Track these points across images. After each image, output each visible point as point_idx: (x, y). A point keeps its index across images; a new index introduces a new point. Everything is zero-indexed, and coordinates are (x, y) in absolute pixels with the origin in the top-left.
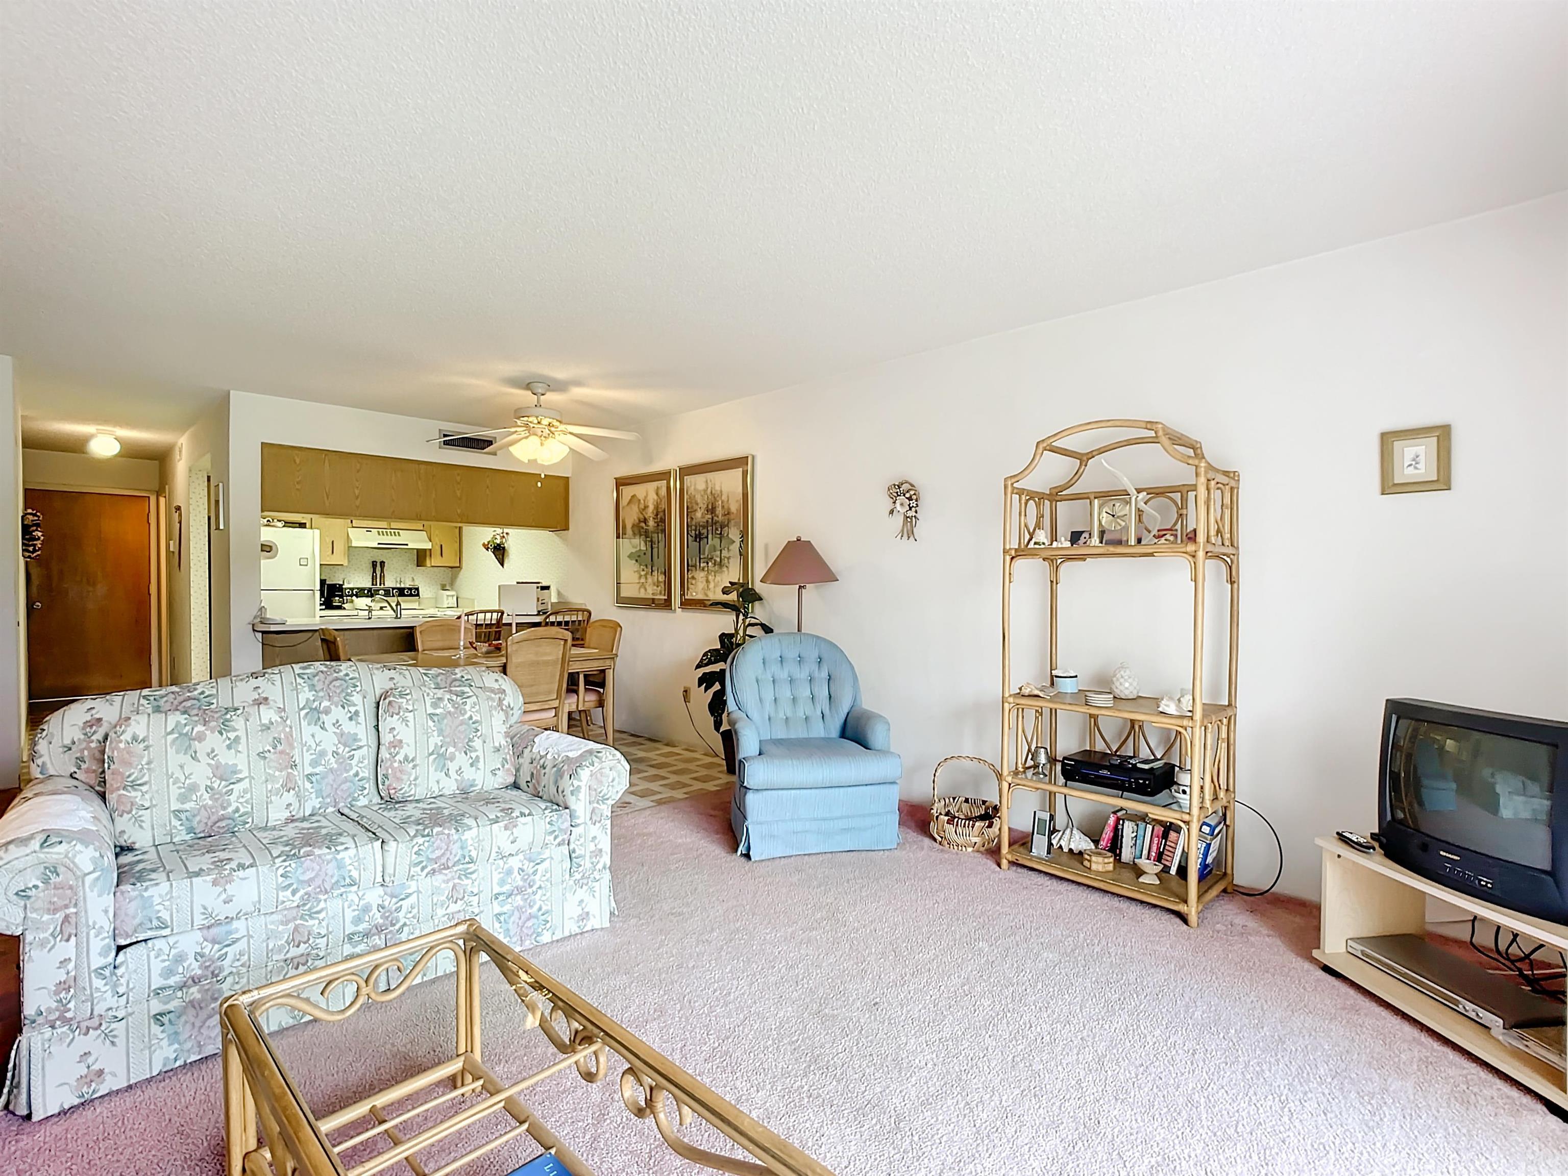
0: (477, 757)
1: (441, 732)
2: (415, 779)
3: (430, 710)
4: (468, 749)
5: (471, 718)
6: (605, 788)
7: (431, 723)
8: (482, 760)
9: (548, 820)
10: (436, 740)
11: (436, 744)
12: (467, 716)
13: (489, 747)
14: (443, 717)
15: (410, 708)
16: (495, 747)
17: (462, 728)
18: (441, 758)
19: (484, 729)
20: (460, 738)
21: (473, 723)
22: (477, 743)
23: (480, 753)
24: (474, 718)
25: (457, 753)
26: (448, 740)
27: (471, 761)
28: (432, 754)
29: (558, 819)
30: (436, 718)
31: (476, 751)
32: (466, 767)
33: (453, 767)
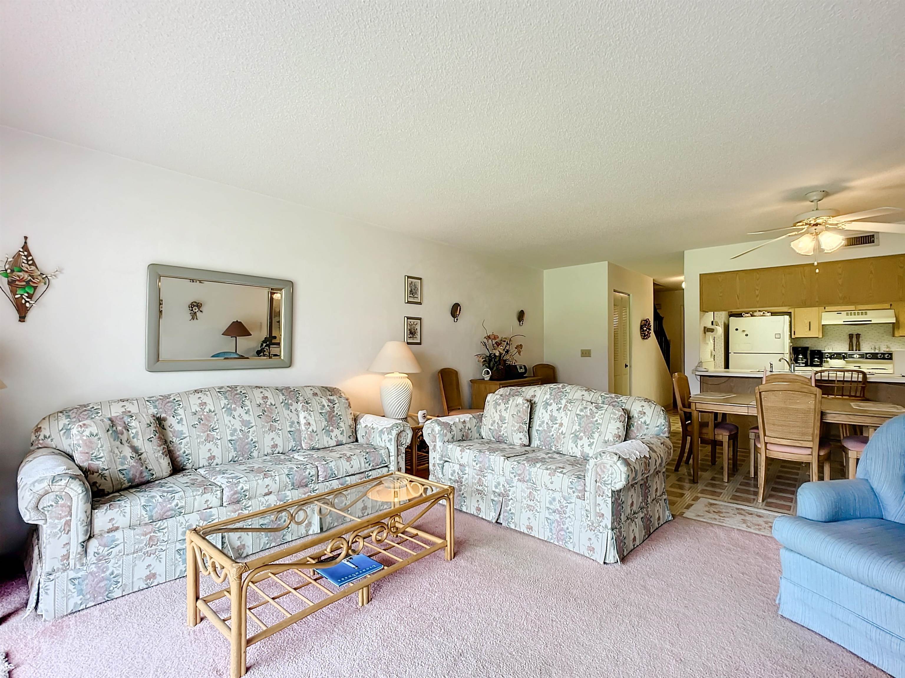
0: (593, 442)
1: (580, 424)
2: (563, 444)
3: (578, 412)
4: (590, 437)
5: (597, 421)
6: (606, 477)
7: (576, 419)
8: (595, 444)
9: (571, 480)
10: (577, 427)
11: (576, 429)
12: (595, 419)
13: (602, 438)
14: (583, 417)
15: (570, 409)
16: (605, 440)
17: (591, 425)
18: (576, 438)
19: (602, 429)
20: (588, 430)
21: (597, 424)
22: (596, 435)
23: (595, 441)
24: (599, 421)
25: (584, 437)
26: (582, 429)
27: (589, 443)
28: (572, 434)
29: (576, 482)
30: (579, 417)
31: (594, 439)
32: (586, 446)
33: (580, 443)
